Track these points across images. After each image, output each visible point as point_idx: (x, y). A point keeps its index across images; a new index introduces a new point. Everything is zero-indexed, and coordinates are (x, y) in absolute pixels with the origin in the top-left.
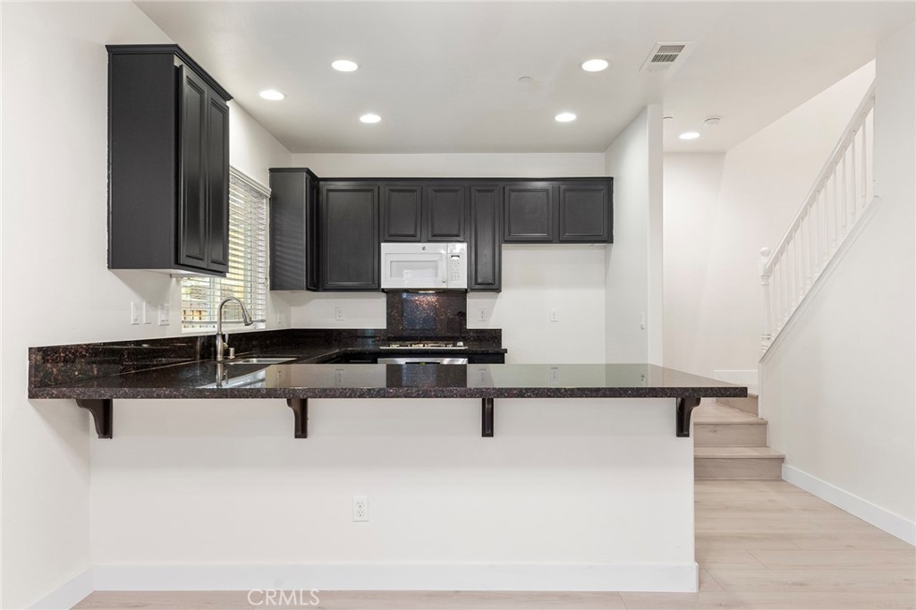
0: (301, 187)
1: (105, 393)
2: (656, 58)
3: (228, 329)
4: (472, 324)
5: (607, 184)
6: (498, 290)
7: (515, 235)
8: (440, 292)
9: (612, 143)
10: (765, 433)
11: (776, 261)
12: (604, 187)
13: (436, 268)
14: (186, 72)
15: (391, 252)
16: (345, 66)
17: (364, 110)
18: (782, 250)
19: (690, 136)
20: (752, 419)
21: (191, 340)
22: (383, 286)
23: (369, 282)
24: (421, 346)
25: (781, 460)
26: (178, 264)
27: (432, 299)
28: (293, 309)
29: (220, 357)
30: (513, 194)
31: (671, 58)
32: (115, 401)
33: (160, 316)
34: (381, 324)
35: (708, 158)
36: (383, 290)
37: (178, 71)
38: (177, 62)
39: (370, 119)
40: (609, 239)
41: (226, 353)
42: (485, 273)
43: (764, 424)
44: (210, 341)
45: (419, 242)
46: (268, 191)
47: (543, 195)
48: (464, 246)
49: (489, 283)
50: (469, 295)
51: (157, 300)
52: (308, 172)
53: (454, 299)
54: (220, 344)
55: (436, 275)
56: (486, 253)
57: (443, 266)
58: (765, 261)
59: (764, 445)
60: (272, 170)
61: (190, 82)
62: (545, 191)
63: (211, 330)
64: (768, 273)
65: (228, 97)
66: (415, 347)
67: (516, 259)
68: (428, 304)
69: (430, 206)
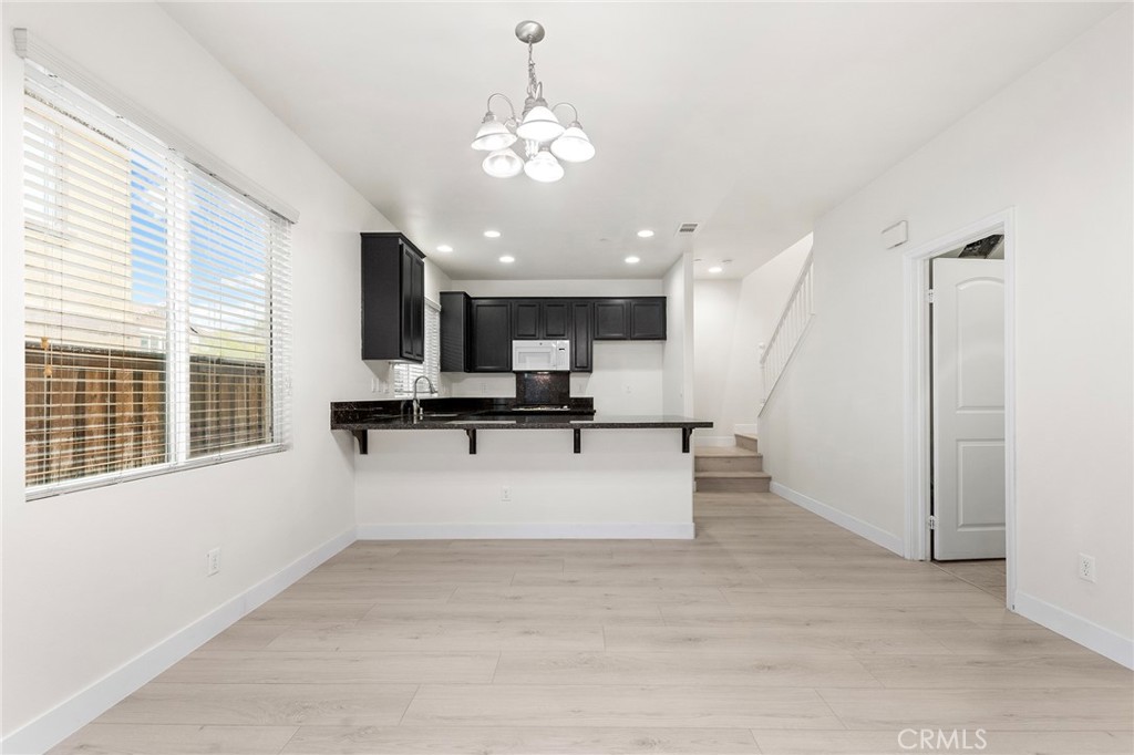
0: (460, 304)
1: (364, 426)
2: (682, 230)
3: (420, 396)
4: (573, 394)
5: (662, 301)
6: (591, 371)
7: (602, 335)
8: (552, 373)
9: (664, 274)
11: (767, 353)
12: (660, 304)
13: (549, 357)
14: (406, 248)
15: (519, 346)
16: (492, 234)
17: (502, 254)
18: (771, 345)
19: (716, 270)
20: (753, 454)
21: (398, 403)
22: (514, 369)
23: (504, 366)
24: (545, 409)
25: (769, 479)
26: (401, 357)
27: (547, 378)
28: (454, 385)
29: (415, 413)
30: (600, 308)
31: (692, 230)
32: (369, 431)
33: (385, 387)
34: (512, 394)
35: (730, 283)
36: (514, 372)
37: (401, 246)
38: (400, 242)
39: (507, 259)
40: (664, 338)
41: (418, 411)
42: (582, 360)
43: (761, 457)
44: (409, 403)
45: (538, 339)
46: (439, 307)
47: (620, 308)
48: (567, 342)
49: (584, 366)
50: (571, 375)
51: (383, 377)
52: (465, 294)
53: (561, 377)
54: (415, 405)
55: (549, 362)
56: (582, 346)
57: (554, 355)
58: (762, 352)
59: (761, 470)
60: (441, 293)
61: (407, 252)
62: (622, 305)
63: (410, 396)
64: (763, 360)
65: (423, 256)
67: (602, 351)
68: (544, 381)
69: (545, 316)
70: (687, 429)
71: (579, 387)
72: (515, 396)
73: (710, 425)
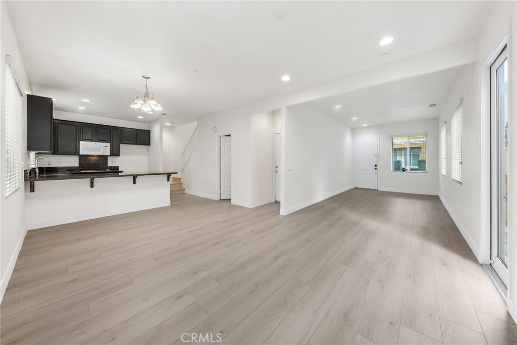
4: (109, 164)
6: (119, 156)
7: (124, 142)
8: (98, 156)
10: (181, 185)
11: (184, 152)
12: (148, 133)
13: (100, 149)
15: (83, 144)
18: (185, 150)
19: (168, 124)
20: (179, 183)
22: (80, 154)
23: (76, 152)
24: (91, 171)
32: (35, 182)
34: (77, 165)
35: (171, 128)
40: (149, 145)
42: (115, 151)
43: (182, 183)
45: (93, 141)
48: (109, 144)
49: (115, 153)
50: (109, 157)
53: (104, 158)
55: (100, 151)
56: (115, 146)
57: (102, 149)
58: (182, 152)
59: (182, 187)
63: (33, 166)
64: (183, 154)
66: (89, 171)
67: (123, 148)
68: (95, 159)
69: (98, 132)
70: (169, 175)
71: (112, 162)
72: (78, 166)
73: (177, 173)
